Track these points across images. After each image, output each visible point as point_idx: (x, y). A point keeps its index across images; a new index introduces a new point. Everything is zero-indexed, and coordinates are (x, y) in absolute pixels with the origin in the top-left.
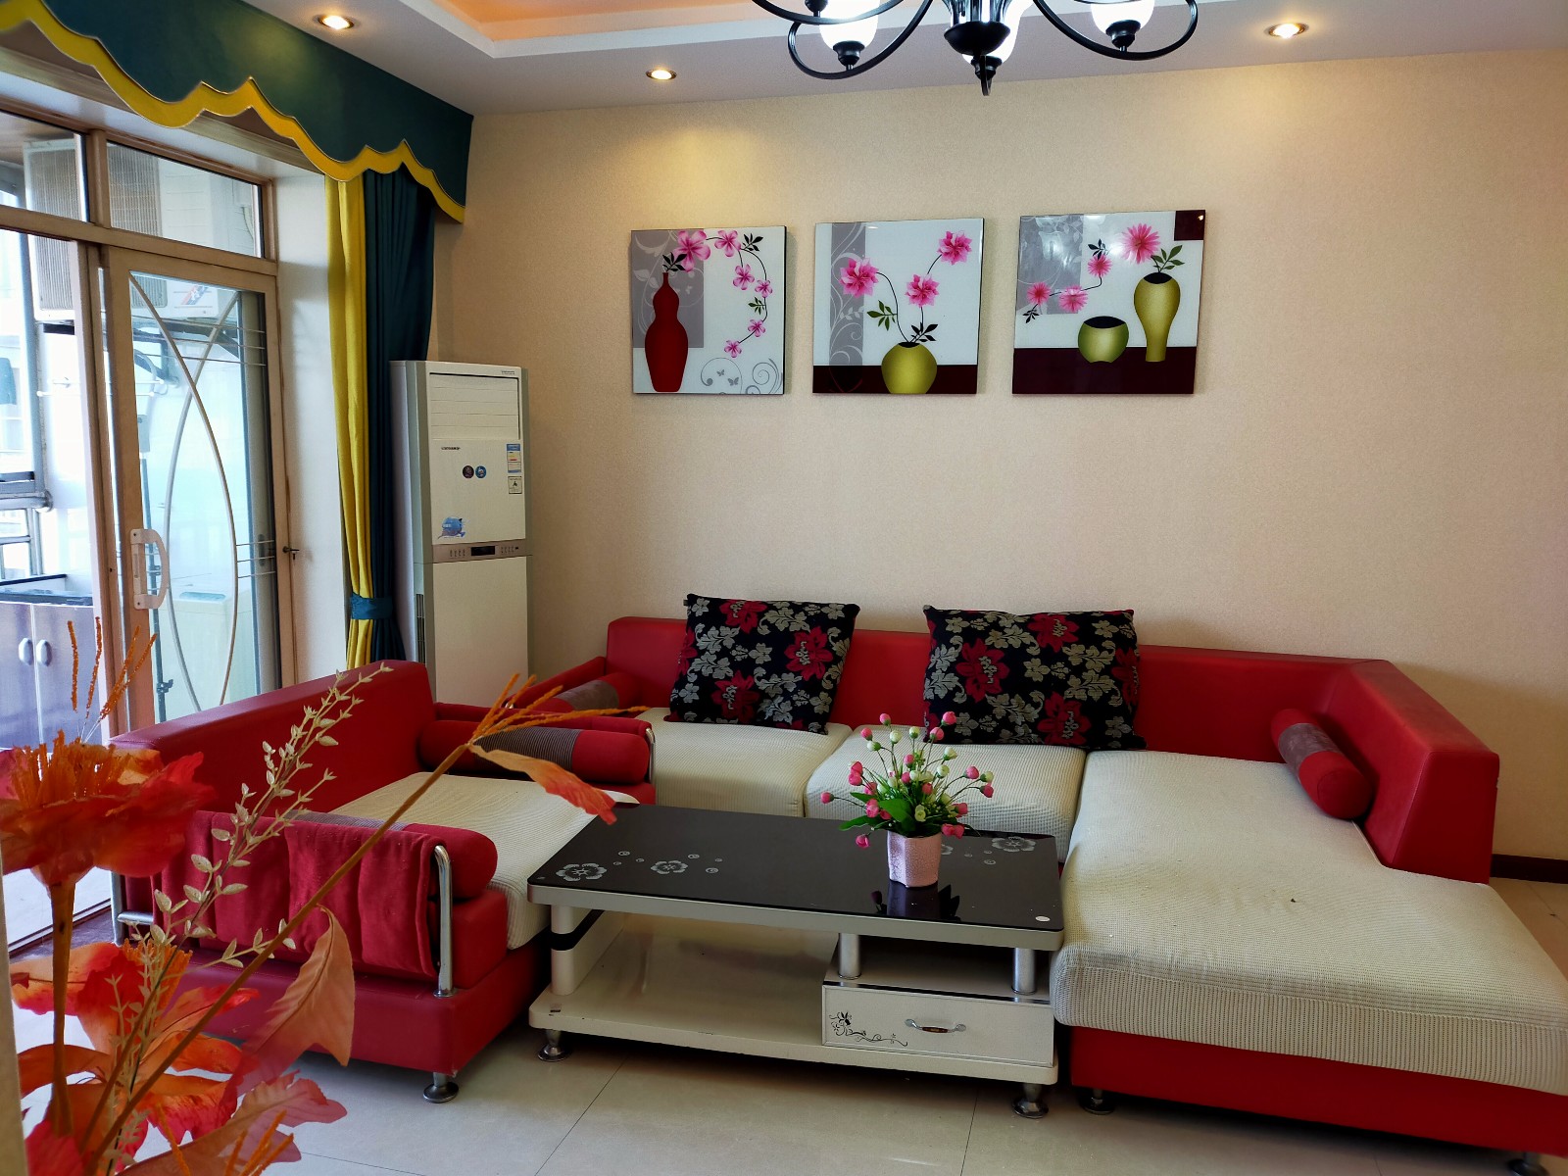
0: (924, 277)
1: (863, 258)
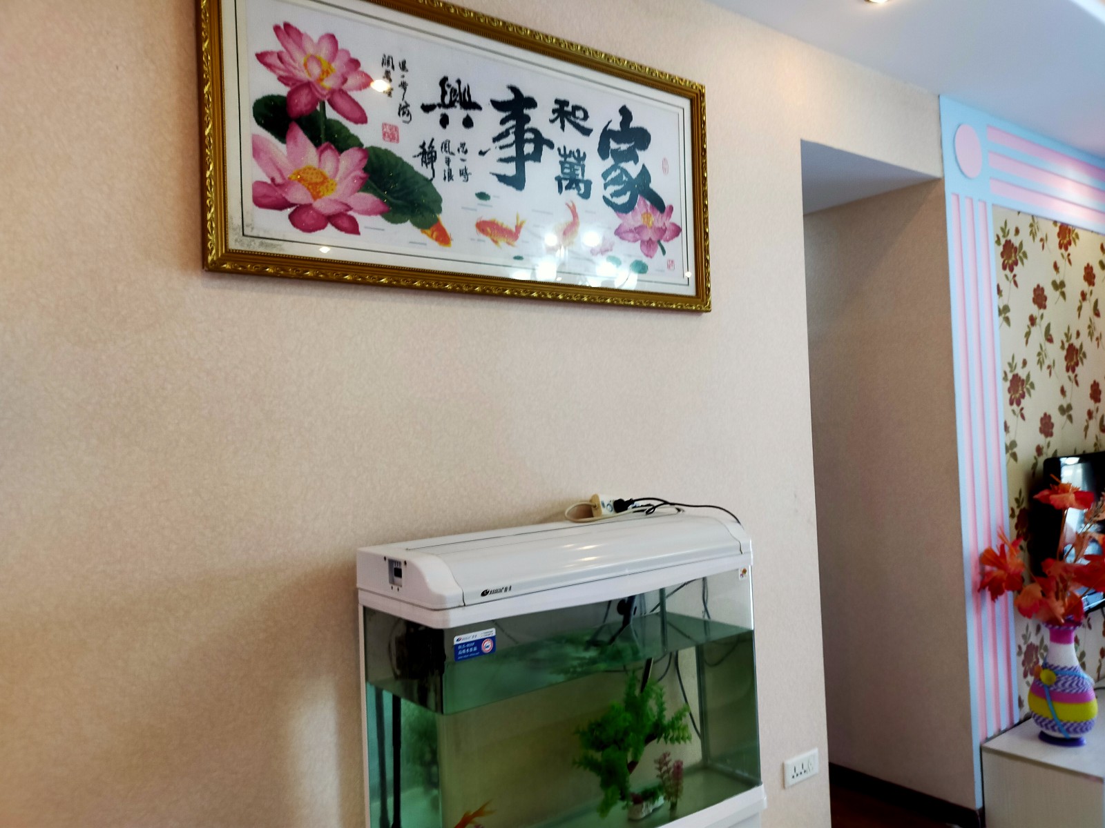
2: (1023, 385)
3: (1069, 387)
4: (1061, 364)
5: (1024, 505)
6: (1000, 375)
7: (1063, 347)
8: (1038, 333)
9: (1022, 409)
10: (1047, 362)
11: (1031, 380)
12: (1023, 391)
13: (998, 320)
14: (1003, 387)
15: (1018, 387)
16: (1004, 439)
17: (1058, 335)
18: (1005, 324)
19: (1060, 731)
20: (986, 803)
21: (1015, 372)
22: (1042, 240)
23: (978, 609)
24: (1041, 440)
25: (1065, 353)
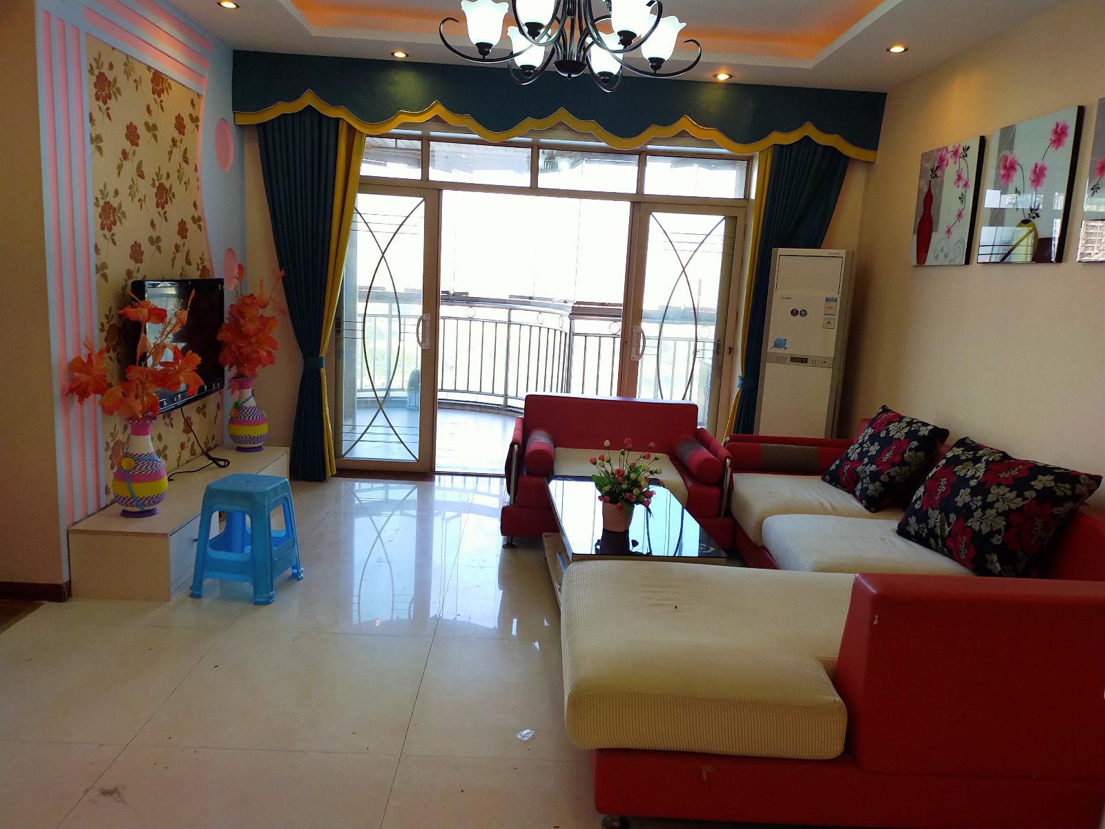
0: (1040, 163)
1: (1012, 153)
2: (114, 213)
3: (159, 221)
4: (152, 200)
5: (114, 321)
6: (91, 201)
7: (153, 185)
8: (130, 167)
9: (113, 235)
10: (138, 196)
11: (123, 209)
12: (114, 218)
13: (90, 148)
14: (94, 213)
15: (109, 215)
16: (94, 260)
17: (149, 173)
18: (97, 153)
19: (137, 506)
20: (72, 577)
21: (107, 200)
22: (135, 81)
23: (67, 411)
24: (131, 265)
25: (155, 190)
